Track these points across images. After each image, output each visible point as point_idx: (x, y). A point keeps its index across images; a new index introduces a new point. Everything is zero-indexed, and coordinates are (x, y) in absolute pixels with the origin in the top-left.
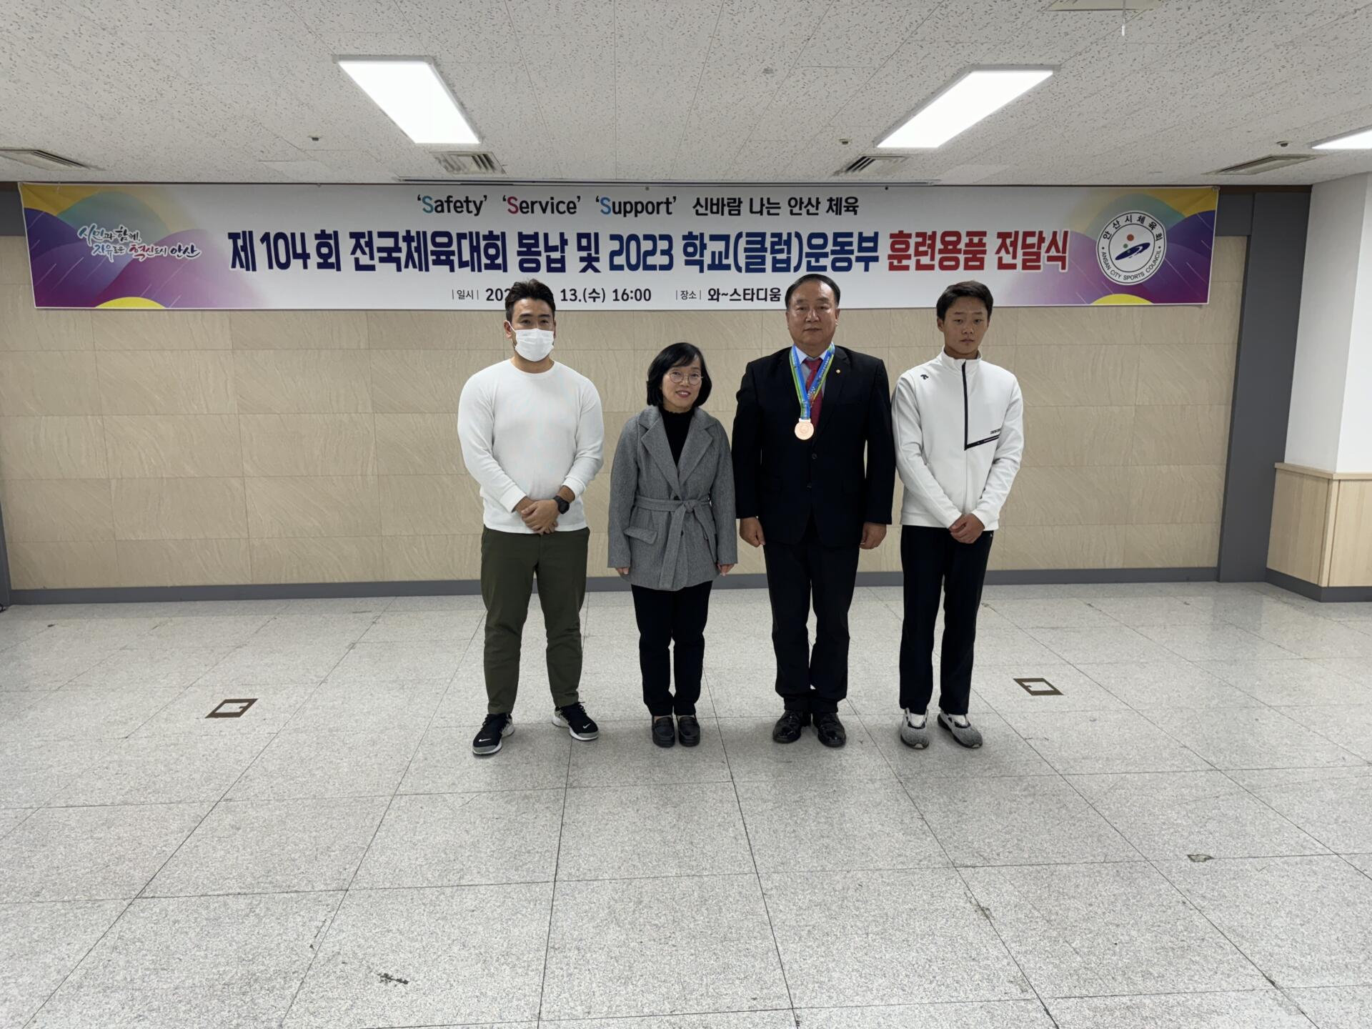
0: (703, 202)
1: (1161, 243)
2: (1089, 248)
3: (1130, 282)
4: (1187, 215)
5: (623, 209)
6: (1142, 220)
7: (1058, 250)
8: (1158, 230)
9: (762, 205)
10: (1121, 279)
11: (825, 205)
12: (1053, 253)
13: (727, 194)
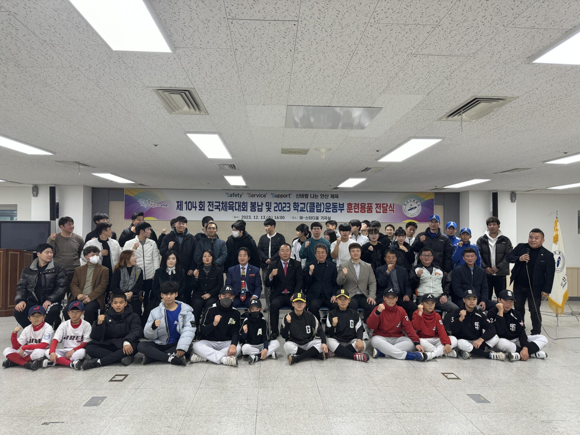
0: (298, 195)
1: (420, 207)
2: (400, 208)
3: (412, 217)
4: (426, 199)
5: (278, 196)
6: (414, 201)
7: (392, 208)
8: (419, 203)
9: (314, 196)
10: (410, 216)
11: (330, 196)
12: (391, 209)
13: (304, 193)
